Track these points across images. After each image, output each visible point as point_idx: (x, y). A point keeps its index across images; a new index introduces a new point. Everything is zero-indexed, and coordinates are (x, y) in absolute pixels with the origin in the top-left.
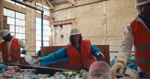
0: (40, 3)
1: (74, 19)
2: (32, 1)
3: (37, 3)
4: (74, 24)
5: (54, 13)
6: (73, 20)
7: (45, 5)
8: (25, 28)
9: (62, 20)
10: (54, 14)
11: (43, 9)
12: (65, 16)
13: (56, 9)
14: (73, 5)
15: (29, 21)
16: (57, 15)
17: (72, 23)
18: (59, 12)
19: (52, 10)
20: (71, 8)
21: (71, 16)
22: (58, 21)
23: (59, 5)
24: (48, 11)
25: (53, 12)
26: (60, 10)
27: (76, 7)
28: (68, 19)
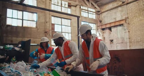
0: (85, 7)
1: (125, 20)
2: (77, 5)
3: (82, 7)
4: (125, 25)
5: (101, 15)
6: (124, 21)
7: (90, 8)
8: (71, 34)
9: (111, 22)
10: (101, 17)
11: (89, 12)
12: (114, 17)
13: (103, 11)
14: (123, 3)
15: (74, 27)
16: (104, 17)
17: (122, 24)
18: (107, 12)
19: (99, 12)
20: (120, 6)
21: (122, 16)
22: (106, 23)
23: (105, 6)
24: (95, 13)
25: (99, 15)
26: (107, 11)
27: (127, 4)
28: (118, 19)
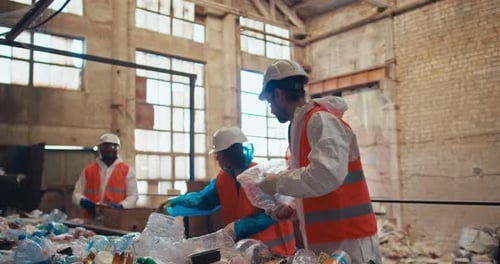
0: (256, 19)
1: (386, 68)
2: (226, 14)
3: (243, 21)
4: (385, 85)
5: (308, 48)
6: (383, 71)
7: (272, 23)
8: (206, 114)
9: (340, 73)
10: (307, 54)
11: (268, 38)
12: (350, 56)
13: (316, 34)
14: (381, 10)
15: (216, 87)
16: (320, 56)
17: (377, 83)
18: (328, 40)
19: (302, 37)
20: (372, 20)
21: (376, 55)
22: (325, 77)
23: (324, 17)
24: (287, 43)
25: (303, 47)
26: (329, 35)
27: (394, 14)
28: (363, 66)
